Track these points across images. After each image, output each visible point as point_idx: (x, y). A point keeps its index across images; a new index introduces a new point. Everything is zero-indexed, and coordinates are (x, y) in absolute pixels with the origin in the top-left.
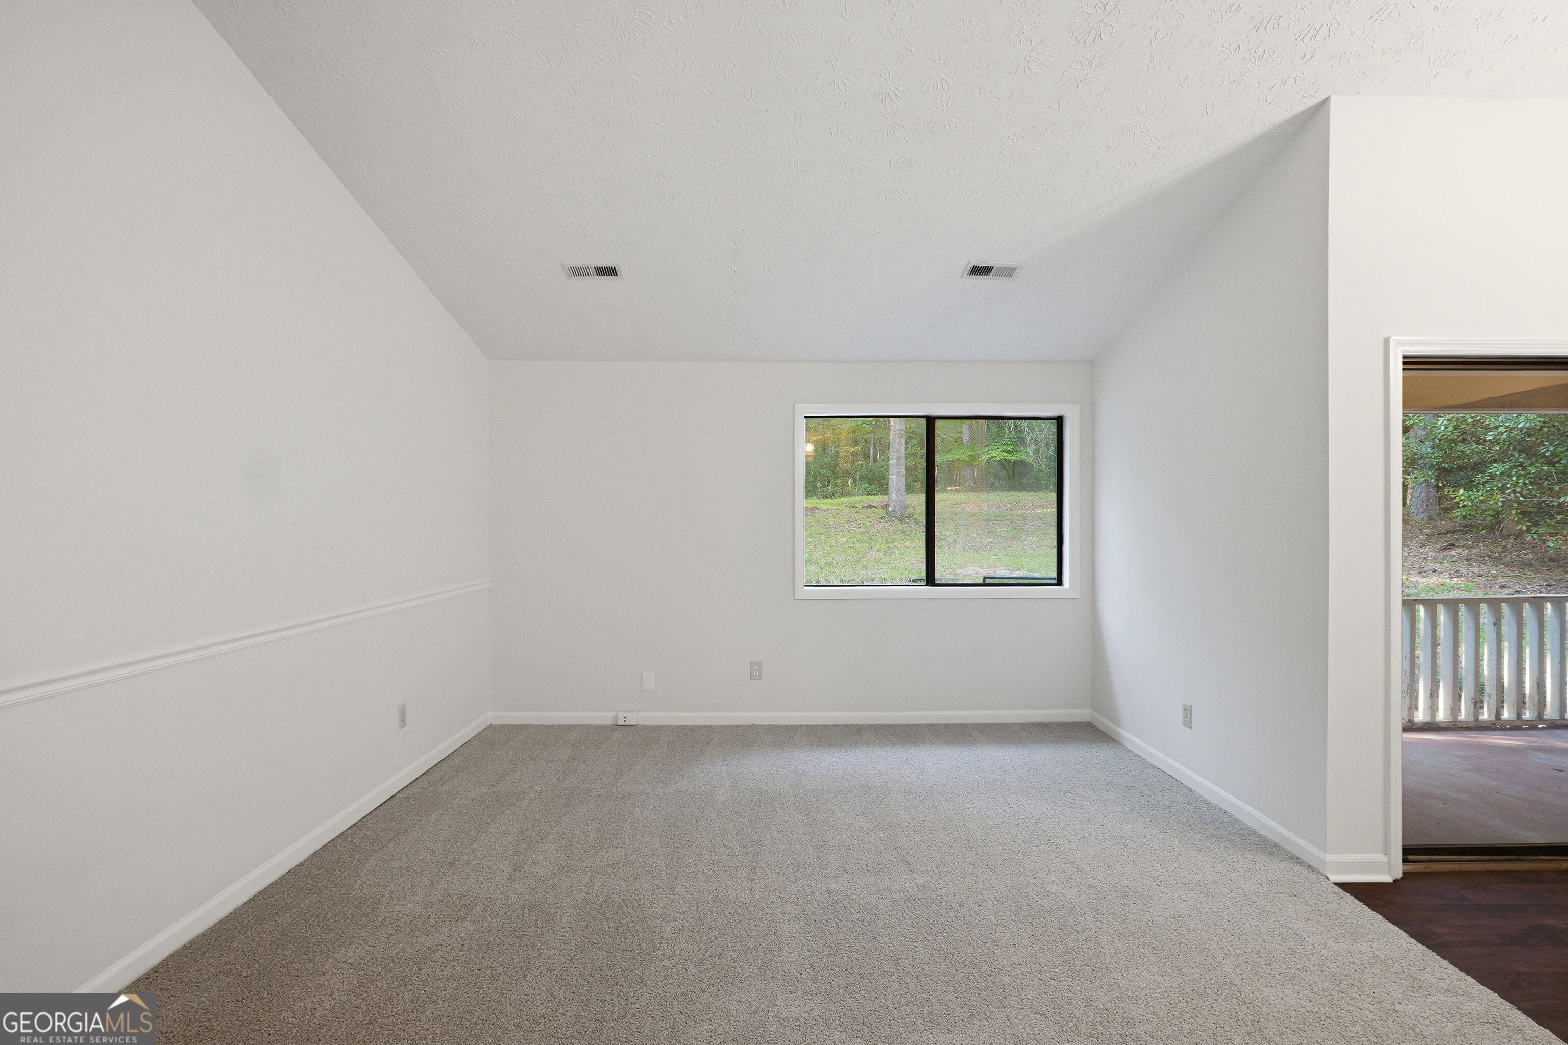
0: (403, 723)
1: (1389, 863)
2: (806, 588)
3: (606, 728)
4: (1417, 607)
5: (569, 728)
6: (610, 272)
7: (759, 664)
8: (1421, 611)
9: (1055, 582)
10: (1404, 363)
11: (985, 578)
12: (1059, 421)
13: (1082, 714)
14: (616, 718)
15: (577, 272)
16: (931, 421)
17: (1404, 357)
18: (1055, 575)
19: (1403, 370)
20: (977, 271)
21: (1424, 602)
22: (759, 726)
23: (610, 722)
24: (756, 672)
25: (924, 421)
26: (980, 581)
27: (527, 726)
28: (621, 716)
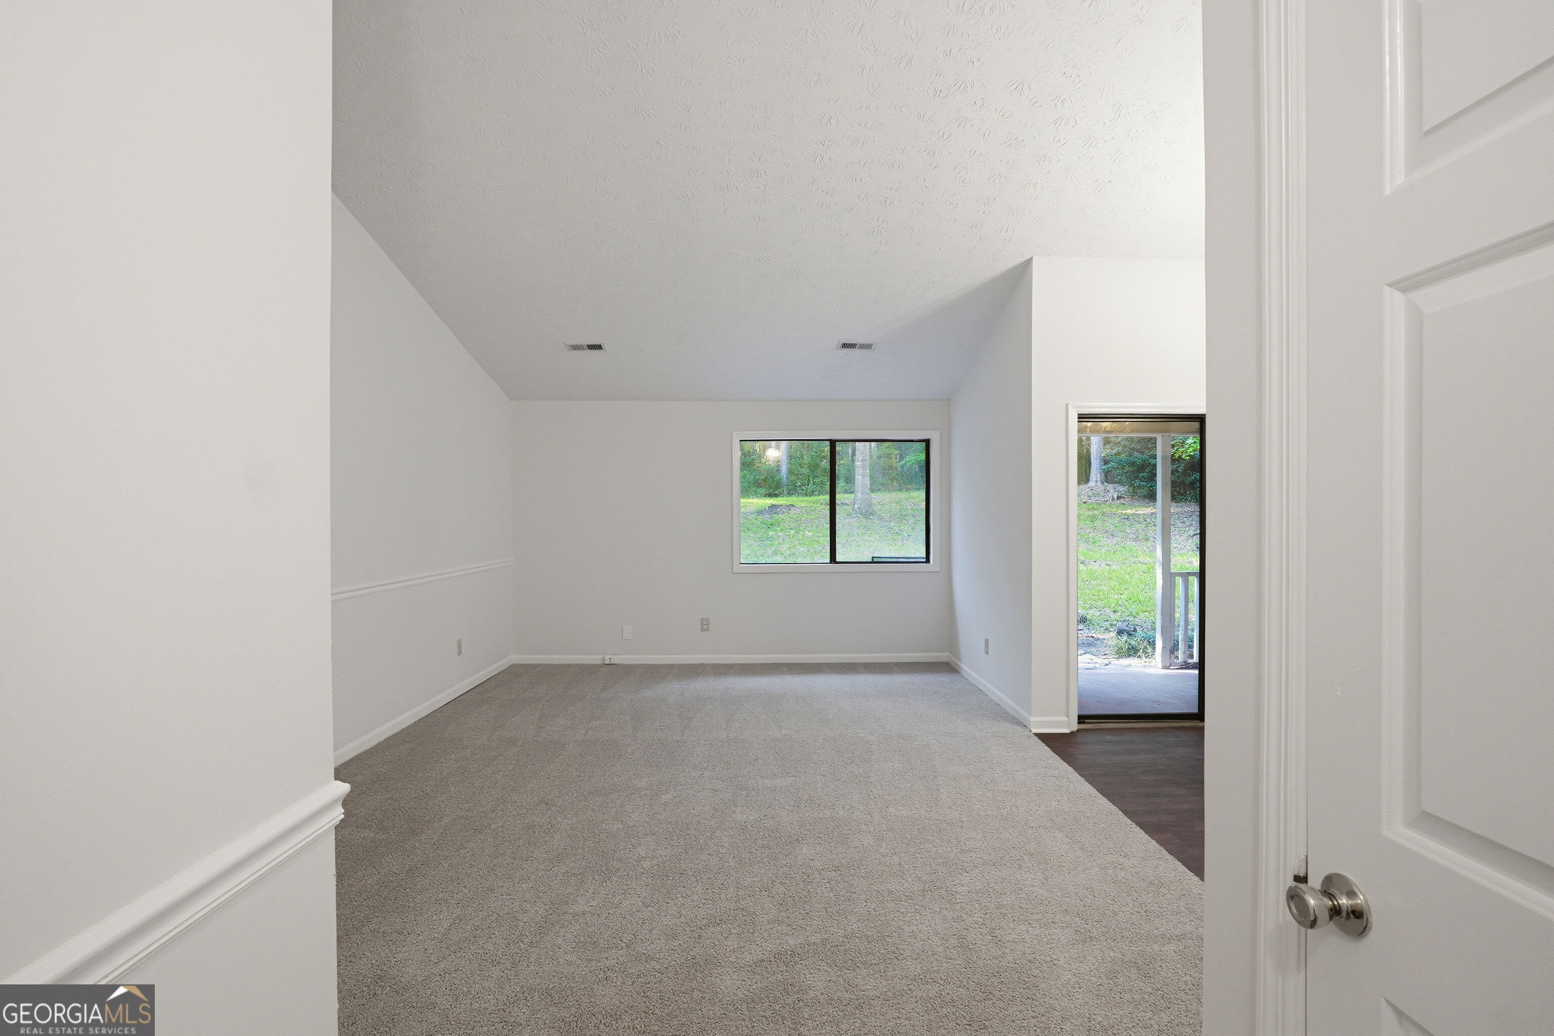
0: (460, 653)
1: (1069, 722)
2: (741, 565)
3: (597, 666)
4: (1177, 578)
5: (569, 666)
6: (599, 347)
7: (708, 620)
8: (1179, 581)
9: (925, 560)
10: (1079, 418)
11: (873, 558)
12: (927, 442)
13: (943, 656)
14: (604, 659)
15: (575, 348)
16: (833, 443)
17: (1078, 414)
18: (924, 556)
19: (1078, 422)
20: (845, 346)
21: (1180, 574)
22: (707, 664)
23: (599, 662)
24: (705, 625)
25: (828, 443)
26: (870, 560)
27: (539, 665)
28: (607, 657)
